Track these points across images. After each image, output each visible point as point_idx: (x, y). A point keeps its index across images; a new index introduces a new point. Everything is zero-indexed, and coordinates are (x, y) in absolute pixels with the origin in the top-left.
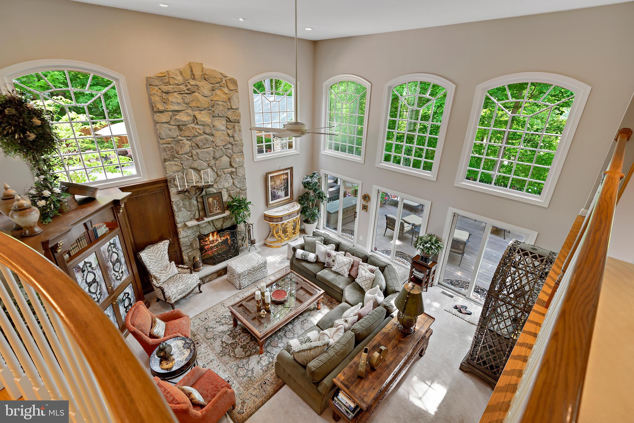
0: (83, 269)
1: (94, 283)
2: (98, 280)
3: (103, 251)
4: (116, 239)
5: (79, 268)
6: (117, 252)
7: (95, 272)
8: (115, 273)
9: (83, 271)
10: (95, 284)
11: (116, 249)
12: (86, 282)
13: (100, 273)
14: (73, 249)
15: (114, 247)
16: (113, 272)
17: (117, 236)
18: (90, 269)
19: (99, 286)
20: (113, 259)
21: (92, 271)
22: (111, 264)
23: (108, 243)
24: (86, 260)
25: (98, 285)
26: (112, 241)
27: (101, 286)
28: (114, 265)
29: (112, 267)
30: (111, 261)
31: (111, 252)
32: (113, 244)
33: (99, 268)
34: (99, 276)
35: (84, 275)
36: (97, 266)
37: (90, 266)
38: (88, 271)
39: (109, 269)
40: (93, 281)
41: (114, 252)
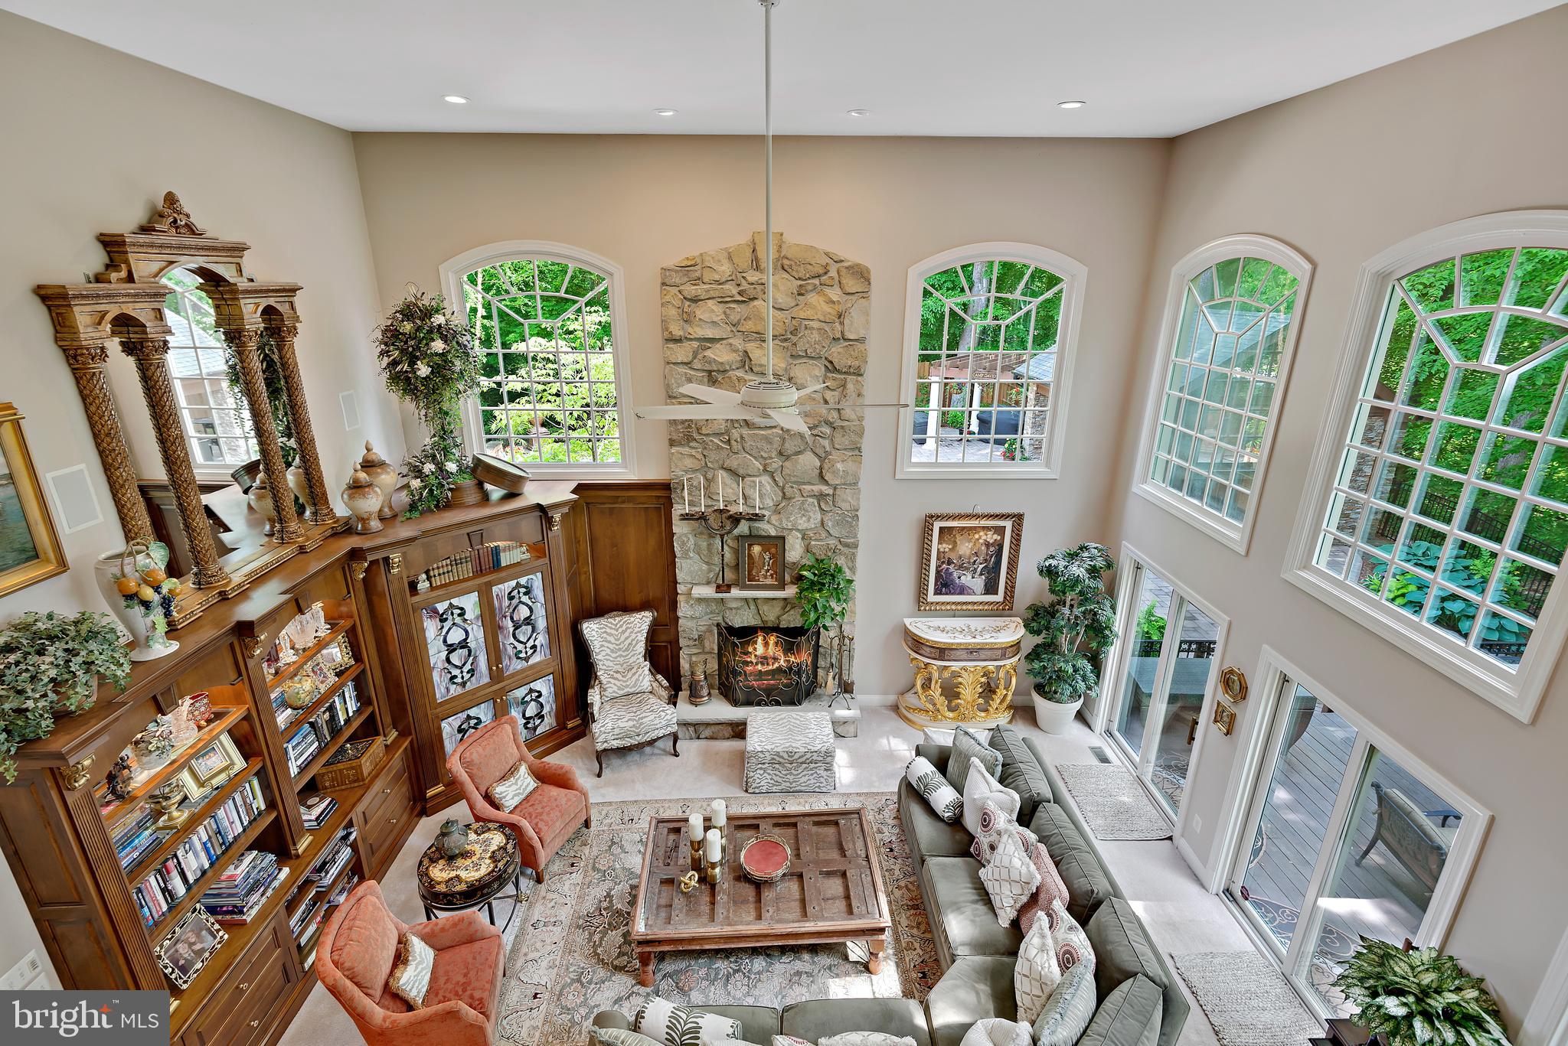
0: (445, 616)
1: (462, 647)
2: (472, 644)
3: (497, 595)
4: (537, 581)
5: (436, 611)
6: (530, 604)
7: (469, 629)
8: (516, 643)
9: (443, 620)
10: (465, 651)
11: (530, 598)
12: (445, 641)
13: (481, 634)
14: (439, 575)
15: (525, 594)
16: (512, 640)
17: (539, 575)
18: (458, 620)
19: (471, 658)
20: (519, 615)
21: (462, 624)
22: (510, 624)
23: (513, 583)
24: (455, 601)
25: (469, 655)
26: (523, 581)
27: (475, 658)
28: (517, 627)
29: (511, 630)
30: (512, 618)
31: (515, 602)
32: (526, 587)
33: (480, 624)
34: (477, 640)
35: (442, 627)
36: (477, 618)
37: (459, 615)
38: (454, 624)
39: (502, 632)
40: (459, 643)
41: (524, 603)
